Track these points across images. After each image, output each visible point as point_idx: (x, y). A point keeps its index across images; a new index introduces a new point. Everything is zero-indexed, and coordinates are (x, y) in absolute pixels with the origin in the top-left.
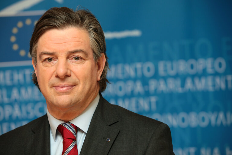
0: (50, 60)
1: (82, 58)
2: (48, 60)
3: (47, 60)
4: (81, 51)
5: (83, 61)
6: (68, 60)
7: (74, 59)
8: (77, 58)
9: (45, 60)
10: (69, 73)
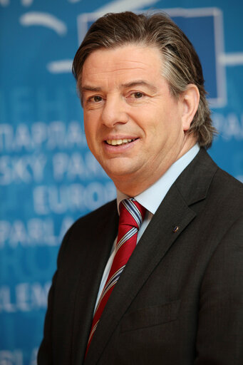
0: (98, 98)
1: (145, 95)
2: (95, 99)
3: (93, 99)
4: (142, 83)
5: (147, 98)
6: (123, 98)
7: (133, 96)
8: (139, 95)
9: (89, 100)
10: (123, 118)
